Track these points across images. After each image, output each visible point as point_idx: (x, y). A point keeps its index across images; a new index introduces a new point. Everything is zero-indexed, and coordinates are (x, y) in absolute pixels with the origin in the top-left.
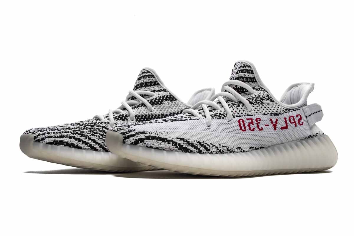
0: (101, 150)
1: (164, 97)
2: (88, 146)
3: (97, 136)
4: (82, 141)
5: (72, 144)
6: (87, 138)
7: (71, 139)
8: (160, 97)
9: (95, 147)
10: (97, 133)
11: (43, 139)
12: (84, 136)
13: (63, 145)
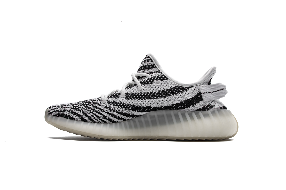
0: (90, 122)
1: (155, 77)
2: (80, 118)
3: (89, 110)
4: (76, 114)
5: (69, 116)
6: (81, 112)
7: (69, 112)
8: (152, 77)
9: (85, 119)
10: (90, 108)
11: (52, 112)
12: (79, 111)
13: (63, 117)
